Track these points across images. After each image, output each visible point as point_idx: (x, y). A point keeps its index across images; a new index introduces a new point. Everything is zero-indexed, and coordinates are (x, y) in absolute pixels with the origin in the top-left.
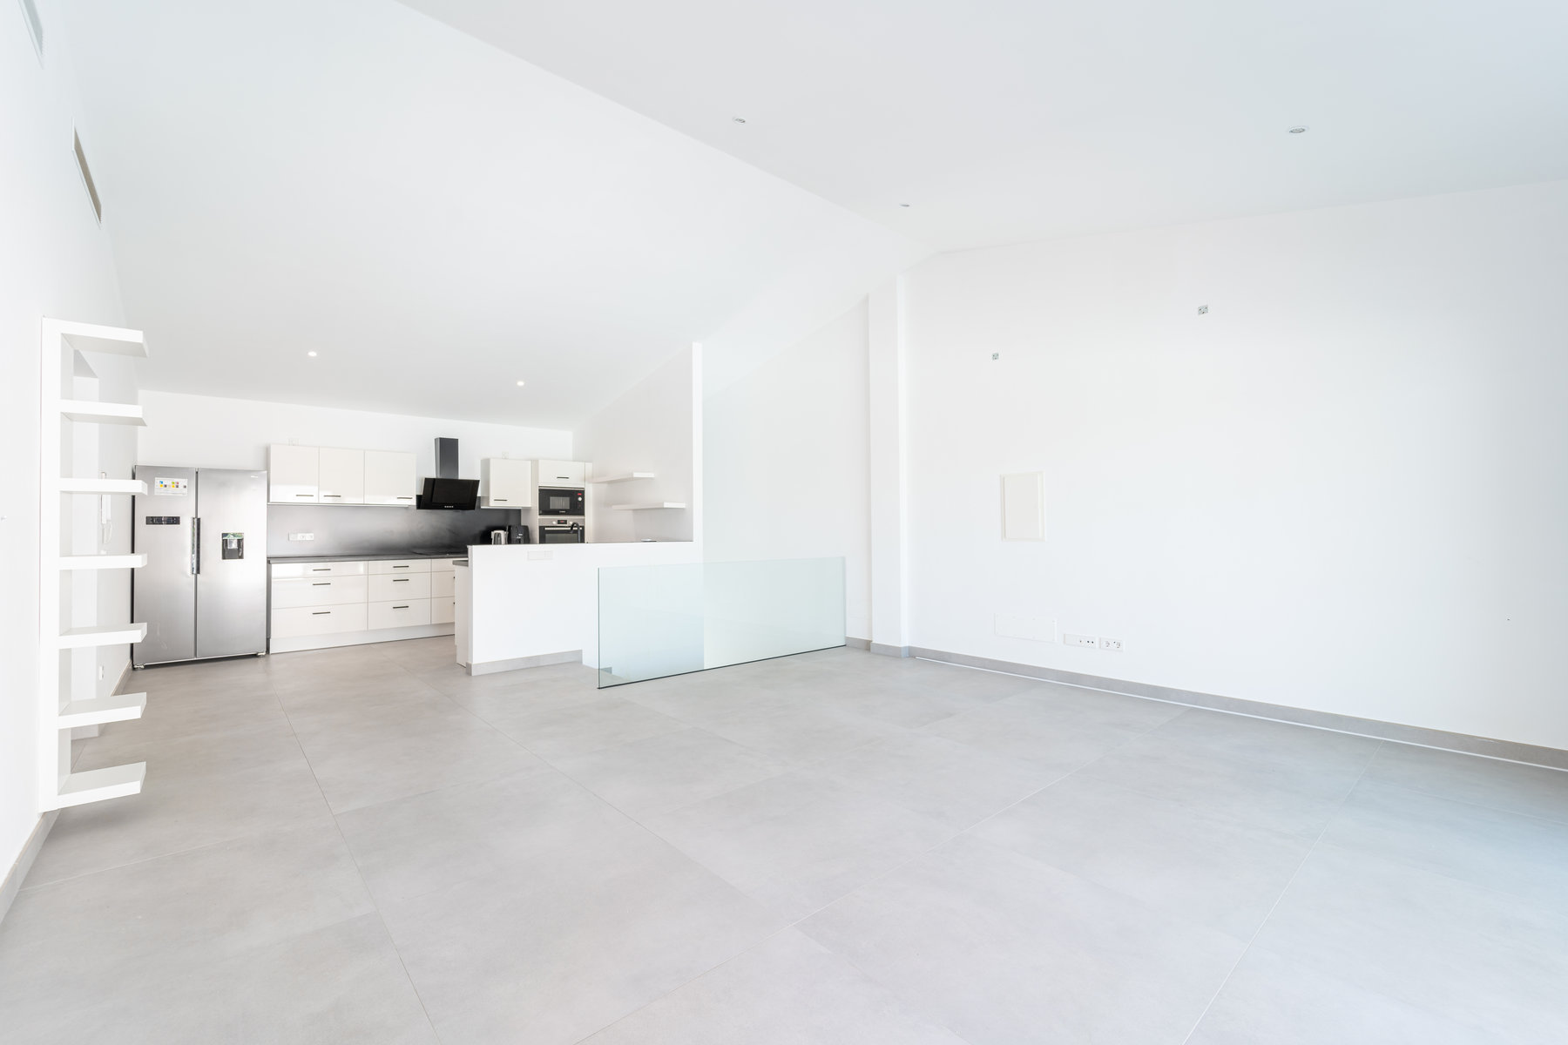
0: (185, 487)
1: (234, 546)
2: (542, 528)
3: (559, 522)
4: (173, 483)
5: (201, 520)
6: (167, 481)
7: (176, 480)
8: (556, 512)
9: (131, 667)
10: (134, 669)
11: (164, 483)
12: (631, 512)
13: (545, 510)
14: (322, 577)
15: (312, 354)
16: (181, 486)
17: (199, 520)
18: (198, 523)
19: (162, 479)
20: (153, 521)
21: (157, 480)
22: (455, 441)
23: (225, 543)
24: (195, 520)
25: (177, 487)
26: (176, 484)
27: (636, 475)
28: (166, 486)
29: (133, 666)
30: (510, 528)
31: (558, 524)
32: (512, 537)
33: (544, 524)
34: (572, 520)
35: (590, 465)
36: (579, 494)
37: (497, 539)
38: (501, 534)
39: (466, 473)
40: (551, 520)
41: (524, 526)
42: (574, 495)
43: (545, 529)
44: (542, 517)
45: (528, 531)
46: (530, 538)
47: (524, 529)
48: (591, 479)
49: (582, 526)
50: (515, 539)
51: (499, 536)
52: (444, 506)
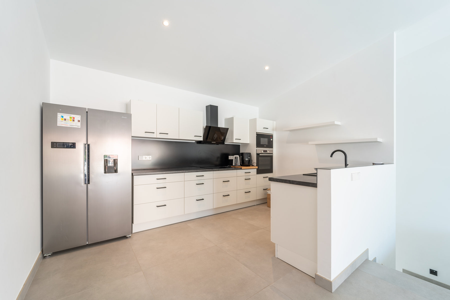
0: (79, 121)
1: (111, 164)
3: (264, 151)
4: (71, 118)
5: (90, 146)
6: (66, 116)
7: (73, 116)
8: (262, 146)
9: (41, 256)
10: (44, 257)
11: (64, 118)
12: (315, 145)
13: (259, 145)
14: (161, 183)
15: (166, 23)
16: (76, 120)
17: (89, 145)
18: (88, 147)
19: (62, 114)
20: (54, 145)
21: (59, 115)
22: (217, 107)
23: (106, 162)
24: (86, 146)
25: (74, 121)
26: (72, 119)
27: (336, 123)
28: (65, 120)
29: (43, 255)
30: (242, 154)
31: (264, 152)
32: (244, 159)
33: (259, 152)
34: (269, 150)
35: (275, 122)
36: (271, 137)
37: (236, 159)
38: (238, 157)
39: (221, 124)
40: (261, 150)
41: (249, 153)
42: (269, 137)
43: (259, 155)
44: (258, 149)
45: (251, 156)
46: (252, 159)
47: (249, 155)
48: (275, 129)
49: (272, 154)
50: (246, 160)
51: (237, 158)
52: (212, 142)
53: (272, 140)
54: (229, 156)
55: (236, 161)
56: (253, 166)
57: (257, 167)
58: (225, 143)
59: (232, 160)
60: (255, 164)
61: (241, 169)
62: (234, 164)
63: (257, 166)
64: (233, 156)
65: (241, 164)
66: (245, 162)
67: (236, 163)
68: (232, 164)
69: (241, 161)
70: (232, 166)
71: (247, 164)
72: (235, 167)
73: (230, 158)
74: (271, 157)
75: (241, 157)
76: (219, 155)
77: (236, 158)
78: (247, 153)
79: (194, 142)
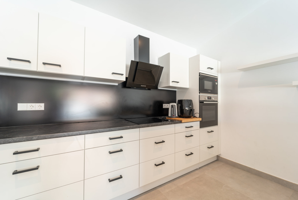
2: (201, 102)
3: (208, 97)
8: (206, 91)
13: (202, 89)
30: (180, 102)
31: (208, 99)
32: (184, 108)
33: (202, 99)
34: (214, 97)
35: (219, 62)
36: (216, 80)
37: (172, 109)
38: (175, 105)
39: (154, 60)
40: (204, 96)
41: (189, 100)
42: (214, 80)
43: (203, 102)
44: (201, 94)
45: (192, 104)
46: (194, 109)
47: (190, 102)
48: (220, 71)
49: (217, 101)
50: (186, 109)
51: (174, 107)
52: (141, 85)
53: (216, 83)
54: (164, 105)
55: (172, 111)
56: (195, 117)
57: (200, 119)
58: (159, 88)
59: (168, 109)
60: (198, 115)
61: (181, 122)
62: (170, 115)
63: (199, 117)
64: (168, 105)
65: (180, 114)
66: (185, 112)
67: (172, 113)
68: (167, 115)
69: (179, 111)
70: (167, 118)
71: (188, 114)
72: (172, 118)
73: (165, 106)
74: (216, 105)
75: (180, 105)
76: (151, 103)
77: (172, 106)
78: (187, 100)
79: (117, 84)
